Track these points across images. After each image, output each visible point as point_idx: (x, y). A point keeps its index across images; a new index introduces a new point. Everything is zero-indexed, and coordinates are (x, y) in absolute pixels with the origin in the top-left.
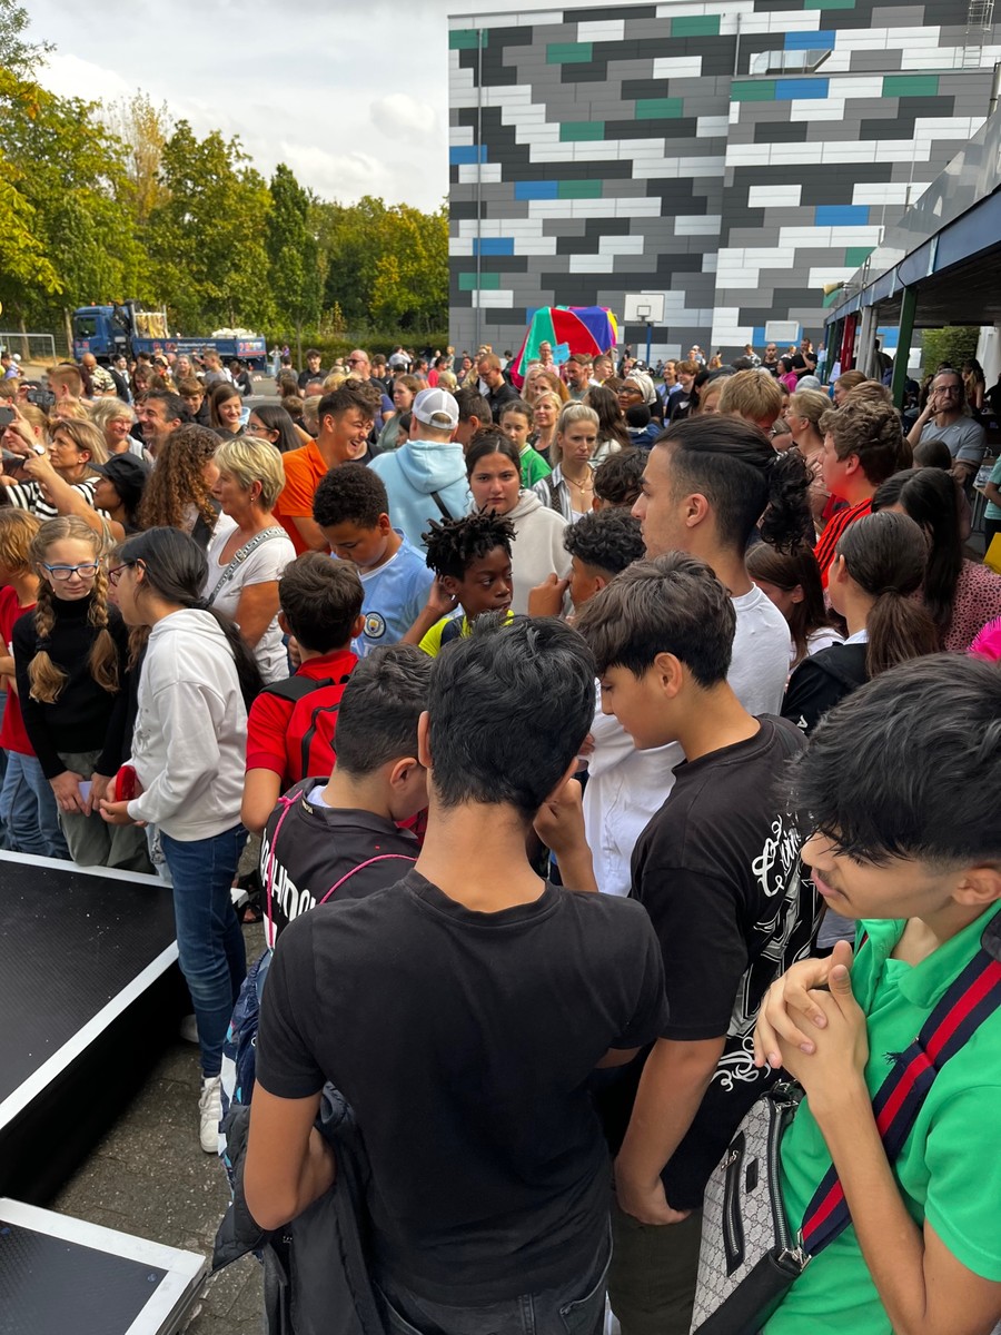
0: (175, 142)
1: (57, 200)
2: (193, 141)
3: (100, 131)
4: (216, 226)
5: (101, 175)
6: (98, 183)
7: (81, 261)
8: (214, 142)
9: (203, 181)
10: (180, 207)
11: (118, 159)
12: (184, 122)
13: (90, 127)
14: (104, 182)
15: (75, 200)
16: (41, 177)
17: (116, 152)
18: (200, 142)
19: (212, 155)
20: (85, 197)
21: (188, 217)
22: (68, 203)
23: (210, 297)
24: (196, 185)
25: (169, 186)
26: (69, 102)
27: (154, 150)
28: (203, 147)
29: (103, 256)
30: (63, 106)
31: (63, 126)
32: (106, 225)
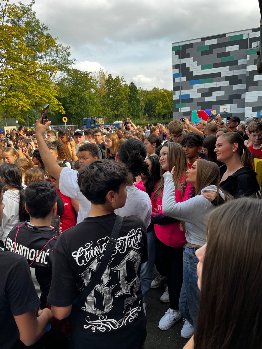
0: (109, 79)
1: (81, 94)
2: (113, 79)
3: (91, 78)
4: (117, 98)
5: (91, 88)
6: (91, 90)
7: (86, 108)
8: (118, 78)
9: (114, 88)
10: (109, 94)
11: (96, 84)
12: (110, 75)
13: (89, 78)
14: (92, 90)
15: (85, 94)
16: (77, 90)
17: (95, 83)
18: (114, 79)
19: (116, 81)
20: (87, 93)
21: (111, 96)
22: (83, 95)
23: (115, 114)
24: (113, 89)
25: (107, 89)
26: (84, 72)
27: (104, 82)
28: (115, 80)
29: (91, 106)
30: (83, 73)
31: (83, 78)
32: (92, 99)
